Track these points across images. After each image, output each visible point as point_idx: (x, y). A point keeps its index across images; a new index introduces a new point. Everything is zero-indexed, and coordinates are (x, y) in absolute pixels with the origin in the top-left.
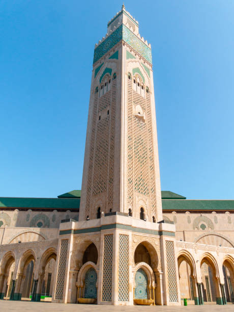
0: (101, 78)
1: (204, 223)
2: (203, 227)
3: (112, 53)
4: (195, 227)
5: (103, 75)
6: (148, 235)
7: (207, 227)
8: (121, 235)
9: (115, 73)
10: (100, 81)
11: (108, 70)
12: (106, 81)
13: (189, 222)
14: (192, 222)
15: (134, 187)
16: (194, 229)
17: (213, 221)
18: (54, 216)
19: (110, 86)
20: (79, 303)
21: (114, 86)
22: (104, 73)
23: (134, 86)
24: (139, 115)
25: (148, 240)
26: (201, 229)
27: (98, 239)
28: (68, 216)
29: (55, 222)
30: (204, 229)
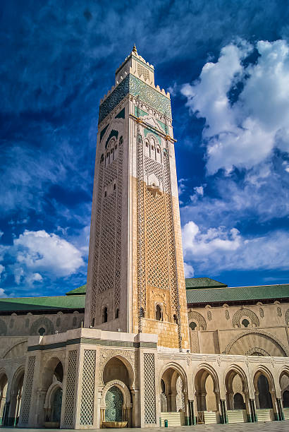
0: (107, 142)
1: (247, 318)
2: (246, 323)
3: (118, 111)
4: (236, 324)
5: (109, 139)
6: (121, 348)
7: (250, 323)
9: (122, 137)
10: (106, 147)
11: (114, 133)
12: (113, 147)
13: (228, 317)
14: (231, 318)
15: (147, 281)
16: (234, 326)
17: (258, 315)
18: (59, 319)
19: (116, 152)
21: (121, 153)
22: (110, 136)
23: (146, 150)
24: (152, 187)
26: (243, 326)
28: (75, 318)
29: (60, 327)
30: (246, 326)
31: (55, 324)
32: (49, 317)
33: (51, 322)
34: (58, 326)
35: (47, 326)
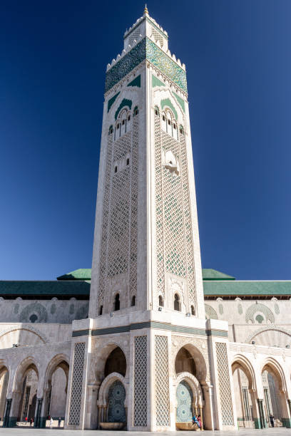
0: (117, 113)
1: (261, 314)
2: (260, 319)
3: (132, 78)
4: (249, 318)
5: (119, 109)
6: (192, 336)
7: (265, 319)
8: (157, 336)
9: (136, 108)
10: (116, 118)
11: (127, 103)
12: (124, 117)
13: (240, 312)
14: (244, 313)
15: (165, 266)
16: (247, 321)
17: (273, 311)
18: (53, 306)
19: (129, 124)
20: (101, 429)
21: (136, 125)
22: (122, 106)
23: (163, 124)
24: (170, 165)
25: (192, 342)
26: (256, 322)
27: (126, 342)
28: (73, 305)
29: (55, 314)
30: (260, 322)
31: (49, 312)
32: (43, 303)
33: (44, 309)
34: (52, 313)
35: (40, 313)
